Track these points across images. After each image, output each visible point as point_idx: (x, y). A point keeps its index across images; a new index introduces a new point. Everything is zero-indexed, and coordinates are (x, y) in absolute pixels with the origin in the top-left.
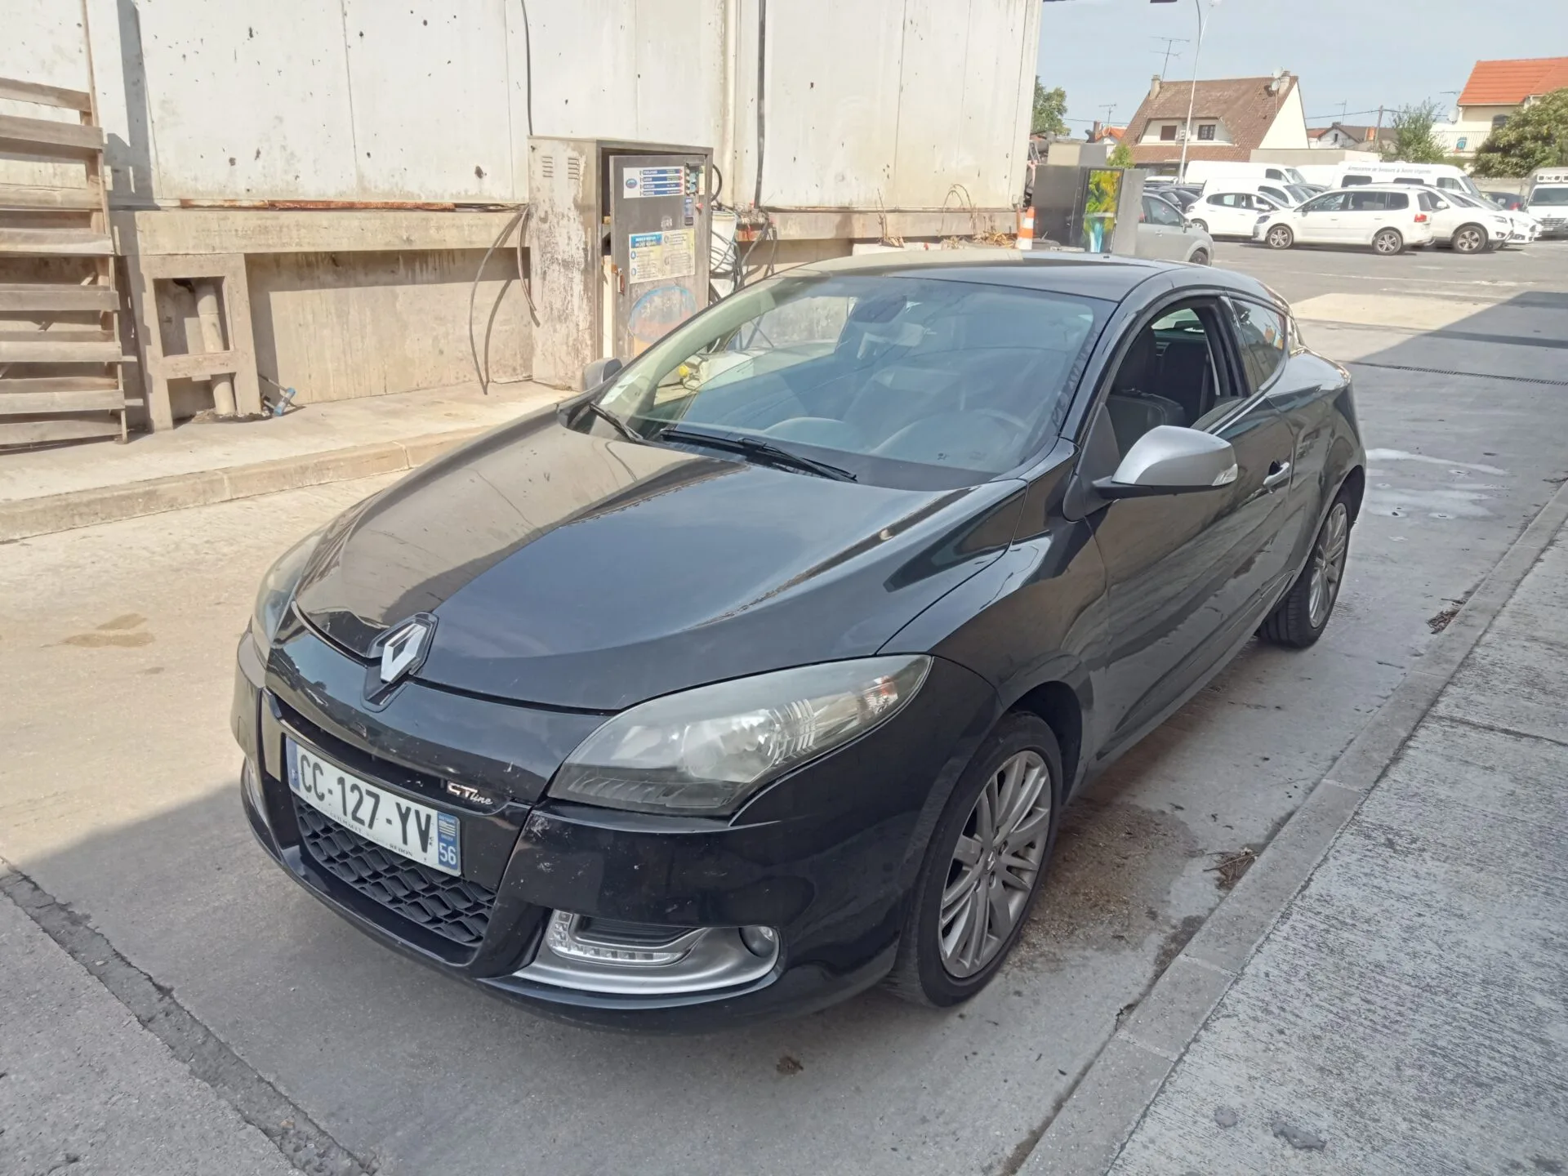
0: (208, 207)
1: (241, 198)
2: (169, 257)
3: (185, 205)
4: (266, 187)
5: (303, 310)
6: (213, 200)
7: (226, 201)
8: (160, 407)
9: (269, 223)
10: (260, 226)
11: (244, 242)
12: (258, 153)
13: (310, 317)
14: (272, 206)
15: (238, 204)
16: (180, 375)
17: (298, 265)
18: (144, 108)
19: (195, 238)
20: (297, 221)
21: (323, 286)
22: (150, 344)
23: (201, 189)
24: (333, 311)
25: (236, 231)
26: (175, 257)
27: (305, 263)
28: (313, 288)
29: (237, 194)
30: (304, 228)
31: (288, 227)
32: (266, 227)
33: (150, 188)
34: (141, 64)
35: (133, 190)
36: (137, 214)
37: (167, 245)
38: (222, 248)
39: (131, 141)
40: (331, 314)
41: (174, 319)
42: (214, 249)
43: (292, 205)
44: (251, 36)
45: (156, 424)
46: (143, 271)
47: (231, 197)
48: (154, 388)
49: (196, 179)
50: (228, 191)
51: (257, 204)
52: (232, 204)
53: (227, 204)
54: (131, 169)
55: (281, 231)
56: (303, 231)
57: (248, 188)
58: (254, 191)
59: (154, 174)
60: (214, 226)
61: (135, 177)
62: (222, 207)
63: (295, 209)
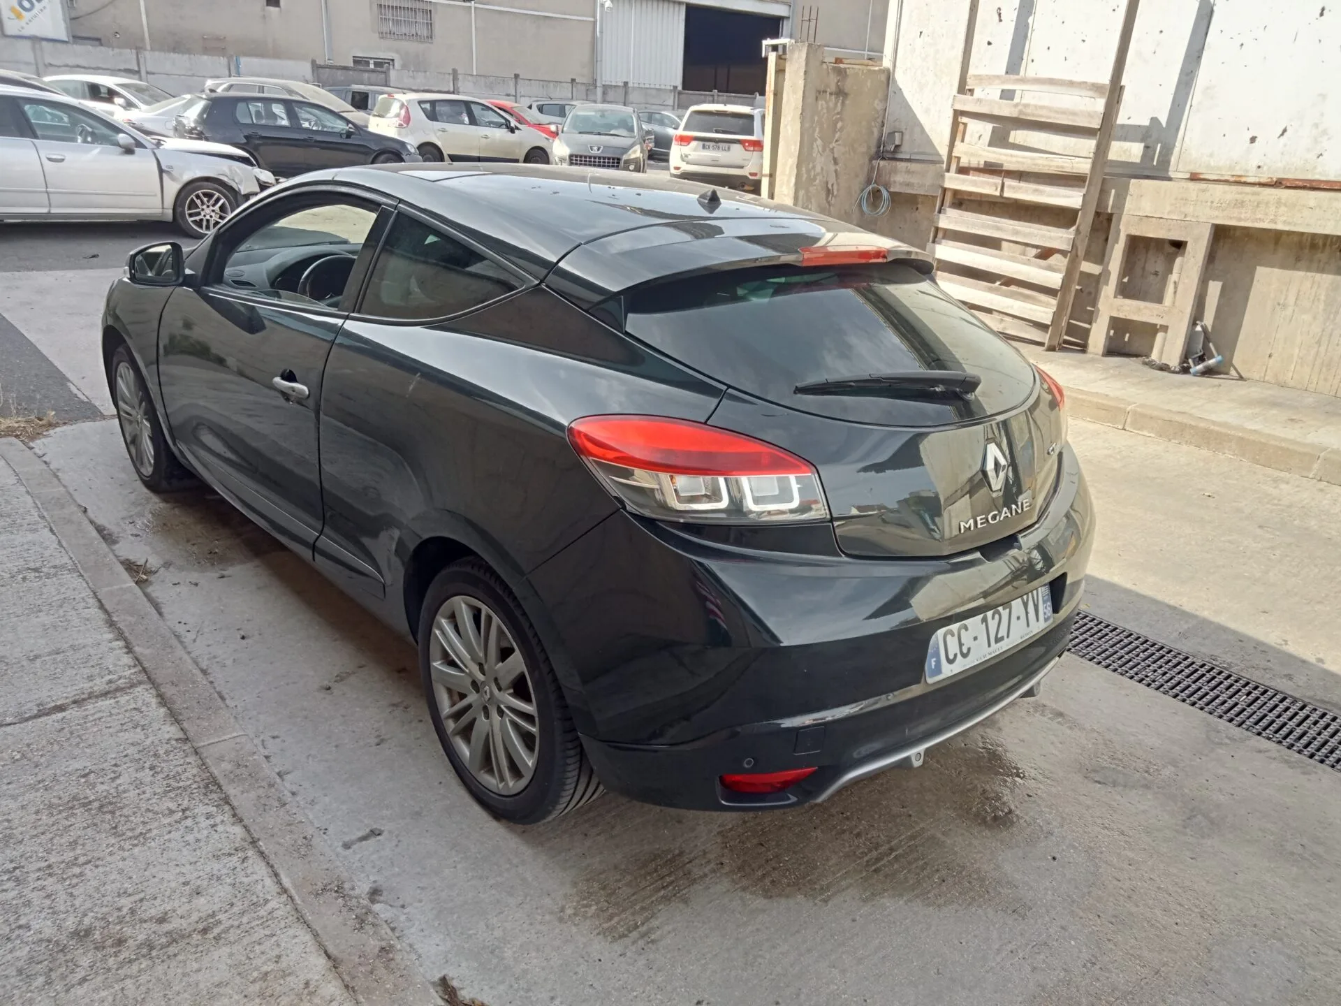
0: (1214, 180)
1: (1250, 174)
2: (1145, 219)
3: (1194, 178)
4: (1280, 165)
5: (1287, 290)
6: (1222, 175)
7: (1233, 176)
8: (1098, 335)
9: (1247, 198)
10: (1237, 200)
11: (1216, 213)
12: (1285, 131)
13: (1291, 300)
14: (1278, 184)
15: (1243, 180)
16: (1121, 316)
17: (1300, 246)
18: (1188, 94)
19: (1172, 205)
20: (1279, 199)
21: (1322, 270)
22: (1107, 285)
23: (1212, 164)
24: (1323, 297)
25: (1212, 202)
26: (1150, 219)
27: (1308, 244)
28: (1309, 269)
29: (1247, 171)
30: (1285, 205)
31: (1267, 203)
32: (1243, 202)
33: (1169, 162)
34: (1199, 57)
35: (1155, 163)
36: (1133, 181)
37: (1147, 207)
38: (1193, 216)
39: (1167, 123)
40: (1319, 299)
41: (1160, 273)
42: (1186, 216)
43: (1300, 184)
44: (1322, 14)
45: (1091, 348)
46: (1121, 227)
47: (1239, 173)
48: (1098, 320)
49: (1211, 155)
50: (1237, 168)
51: (1263, 180)
52: (1238, 179)
53: (1232, 179)
54: (1159, 145)
55: (1258, 206)
56: (1283, 209)
57: (1260, 164)
58: (1265, 168)
59: (1176, 151)
60: (1193, 196)
61: (1160, 152)
62: (1226, 182)
63: (1304, 188)
